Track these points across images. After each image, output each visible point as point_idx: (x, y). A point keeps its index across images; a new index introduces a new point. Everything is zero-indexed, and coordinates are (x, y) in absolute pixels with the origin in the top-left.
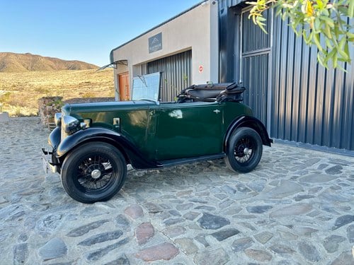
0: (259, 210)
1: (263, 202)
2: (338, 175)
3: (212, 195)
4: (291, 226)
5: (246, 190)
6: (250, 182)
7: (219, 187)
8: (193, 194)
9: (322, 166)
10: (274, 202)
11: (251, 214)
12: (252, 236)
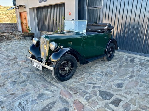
0: (120, 86)
1: (117, 81)
2: (135, 64)
3: (94, 79)
4: (138, 94)
5: (106, 74)
6: (105, 70)
7: (94, 74)
8: (85, 79)
9: (127, 60)
10: (122, 80)
11: (118, 88)
12: (128, 102)
